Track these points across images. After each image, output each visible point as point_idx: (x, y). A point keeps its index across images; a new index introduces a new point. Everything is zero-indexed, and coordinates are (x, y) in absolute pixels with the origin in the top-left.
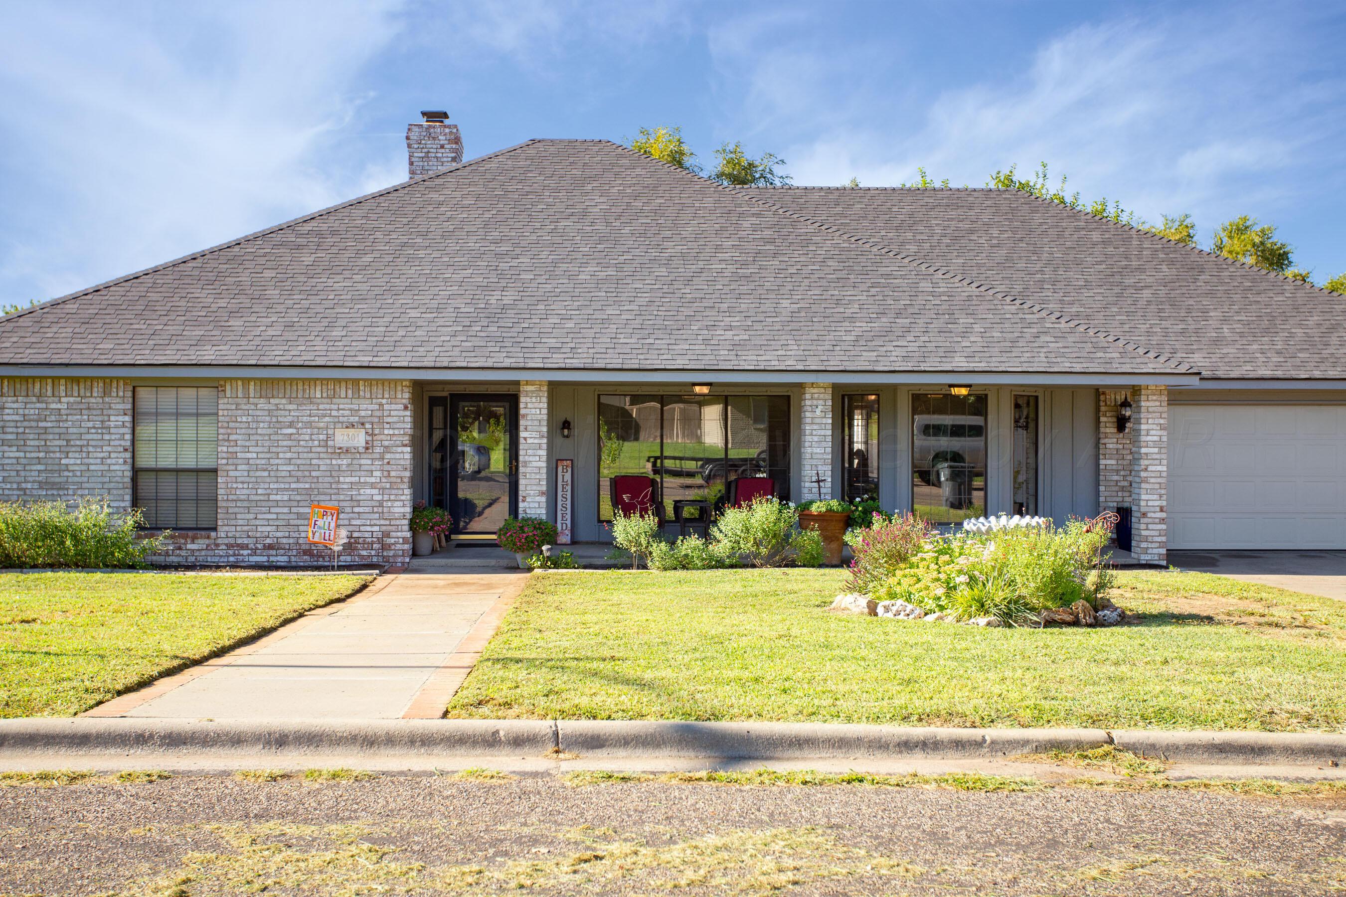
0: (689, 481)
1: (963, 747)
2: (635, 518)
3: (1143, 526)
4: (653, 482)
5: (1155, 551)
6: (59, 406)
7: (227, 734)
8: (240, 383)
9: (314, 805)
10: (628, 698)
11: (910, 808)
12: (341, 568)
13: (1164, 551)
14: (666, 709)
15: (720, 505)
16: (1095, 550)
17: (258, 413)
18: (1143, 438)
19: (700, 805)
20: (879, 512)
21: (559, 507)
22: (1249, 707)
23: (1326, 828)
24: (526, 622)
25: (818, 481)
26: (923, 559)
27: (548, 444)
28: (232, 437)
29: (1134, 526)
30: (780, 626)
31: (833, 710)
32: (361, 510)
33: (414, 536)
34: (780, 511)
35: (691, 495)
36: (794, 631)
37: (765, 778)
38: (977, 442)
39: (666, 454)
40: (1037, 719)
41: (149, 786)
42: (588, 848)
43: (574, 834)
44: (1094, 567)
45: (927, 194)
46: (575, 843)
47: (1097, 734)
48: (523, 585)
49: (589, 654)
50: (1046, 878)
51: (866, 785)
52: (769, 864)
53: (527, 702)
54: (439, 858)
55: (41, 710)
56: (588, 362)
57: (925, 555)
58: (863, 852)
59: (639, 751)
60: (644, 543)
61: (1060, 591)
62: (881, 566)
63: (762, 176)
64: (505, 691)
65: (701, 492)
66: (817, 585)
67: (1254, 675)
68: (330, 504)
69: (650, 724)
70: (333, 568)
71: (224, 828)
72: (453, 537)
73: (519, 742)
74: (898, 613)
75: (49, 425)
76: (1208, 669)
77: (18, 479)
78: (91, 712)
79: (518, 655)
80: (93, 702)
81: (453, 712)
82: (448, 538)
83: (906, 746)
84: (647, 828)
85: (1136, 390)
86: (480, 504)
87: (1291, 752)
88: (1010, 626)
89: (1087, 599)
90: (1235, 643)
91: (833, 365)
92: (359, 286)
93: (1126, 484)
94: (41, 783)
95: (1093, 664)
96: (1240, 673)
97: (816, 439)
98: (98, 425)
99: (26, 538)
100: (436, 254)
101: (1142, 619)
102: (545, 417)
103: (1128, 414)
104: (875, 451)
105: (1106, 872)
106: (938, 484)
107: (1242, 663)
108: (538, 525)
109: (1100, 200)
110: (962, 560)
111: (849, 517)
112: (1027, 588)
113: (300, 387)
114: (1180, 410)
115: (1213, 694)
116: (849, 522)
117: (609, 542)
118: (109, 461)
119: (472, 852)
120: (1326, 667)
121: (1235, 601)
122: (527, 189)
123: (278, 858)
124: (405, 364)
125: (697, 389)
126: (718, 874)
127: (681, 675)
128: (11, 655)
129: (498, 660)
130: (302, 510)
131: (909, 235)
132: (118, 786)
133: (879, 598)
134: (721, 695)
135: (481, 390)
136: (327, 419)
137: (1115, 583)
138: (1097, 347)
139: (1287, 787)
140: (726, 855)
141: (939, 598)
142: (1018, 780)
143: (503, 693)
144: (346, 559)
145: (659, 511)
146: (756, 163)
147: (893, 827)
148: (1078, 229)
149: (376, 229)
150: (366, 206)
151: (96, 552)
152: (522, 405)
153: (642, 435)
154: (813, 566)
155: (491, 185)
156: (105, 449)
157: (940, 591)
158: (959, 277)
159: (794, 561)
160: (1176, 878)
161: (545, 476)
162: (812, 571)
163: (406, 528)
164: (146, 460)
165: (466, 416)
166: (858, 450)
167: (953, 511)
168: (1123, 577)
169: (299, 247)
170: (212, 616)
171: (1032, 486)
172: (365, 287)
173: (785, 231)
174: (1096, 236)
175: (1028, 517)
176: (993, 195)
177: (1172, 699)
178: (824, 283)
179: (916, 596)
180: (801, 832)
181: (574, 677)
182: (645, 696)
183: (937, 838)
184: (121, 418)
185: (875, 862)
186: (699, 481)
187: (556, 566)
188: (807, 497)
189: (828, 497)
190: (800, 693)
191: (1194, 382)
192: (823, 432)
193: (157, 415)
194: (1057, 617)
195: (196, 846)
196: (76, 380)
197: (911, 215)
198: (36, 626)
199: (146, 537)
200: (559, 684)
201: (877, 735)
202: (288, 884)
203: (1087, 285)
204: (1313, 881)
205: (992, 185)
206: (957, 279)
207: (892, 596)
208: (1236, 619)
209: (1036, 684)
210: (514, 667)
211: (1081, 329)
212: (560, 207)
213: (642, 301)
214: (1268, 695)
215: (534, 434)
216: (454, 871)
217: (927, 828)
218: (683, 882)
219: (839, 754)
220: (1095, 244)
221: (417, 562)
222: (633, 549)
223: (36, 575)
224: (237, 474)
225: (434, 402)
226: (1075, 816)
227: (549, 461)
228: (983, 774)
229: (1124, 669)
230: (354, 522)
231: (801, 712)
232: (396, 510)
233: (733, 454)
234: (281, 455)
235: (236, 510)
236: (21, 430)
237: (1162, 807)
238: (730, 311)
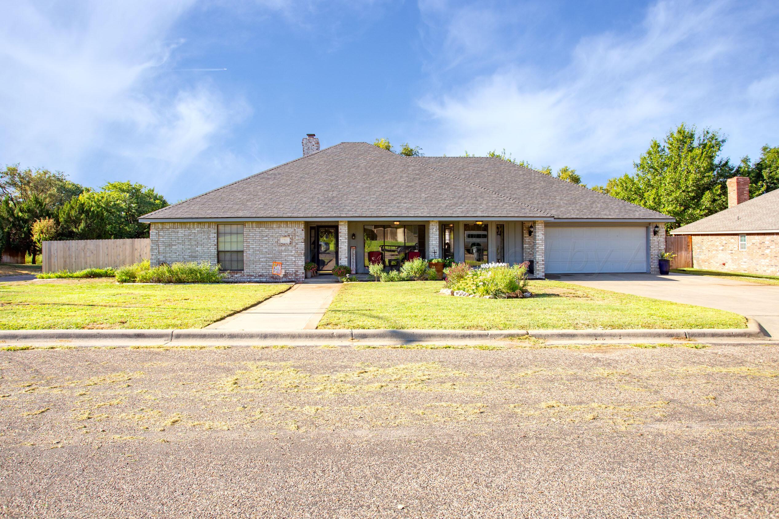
0: (393, 253)
1: (482, 336)
2: (376, 265)
3: (537, 266)
4: (382, 254)
5: (541, 274)
6: (195, 231)
7: (248, 334)
8: (250, 223)
9: (276, 356)
10: (375, 322)
11: (465, 356)
12: (283, 282)
13: (544, 274)
14: (387, 325)
15: (403, 261)
16: (522, 274)
17: (256, 232)
18: (537, 238)
19: (398, 355)
20: (454, 262)
21: (352, 262)
22: (570, 322)
23: (593, 358)
24: (342, 299)
25: (434, 253)
26: (468, 277)
27: (348, 241)
28: (248, 241)
29: (535, 266)
30: (423, 299)
31: (440, 326)
32: (289, 263)
33: (306, 272)
34: (422, 262)
35: (394, 258)
36: (428, 301)
37: (419, 347)
38: (484, 240)
39: (385, 244)
40: (505, 327)
41: (225, 350)
42: (363, 369)
43: (358, 365)
44: (522, 279)
45: (468, 159)
46: (359, 367)
47: (523, 332)
48: (340, 287)
49: (362, 309)
50: (508, 376)
51: (451, 349)
52: (420, 373)
53: (342, 324)
54: (316, 372)
55: (191, 327)
56: (360, 215)
57: (469, 276)
58: (450, 369)
59: (378, 339)
60: (379, 273)
61: (512, 287)
62: (455, 279)
63: (415, 153)
64: (336, 320)
65: (397, 257)
66: (435, 286)
67: (572, 312)
68: (279, 262)
69: (381, 330)
70: (280, 282)
71: (248, 363)
72: (318, 272)
73: (340, 336)
74: (461, 295)
75: (192, 237)
76: (558, 311)
77: (183, 255)
78: (206, 327)
79: (339, 309)
80: (207, 324)
81: (319, 327)
82: (316, 272)
83: (464, 336)
84: (381, 363)
85: (534, 222)
86: (326, 261)
87: (582, 336)
88: (496, 298)
89: (520, 289)
90: (566, 302)
91: (439, 214)
92: (287, 191)
93: (532, 253)
94: (192, 349)
95: (522, 310)
96: (567, 312)
97: (434, 239)
98: (207, 237)
99: (186, 273)
100: (312, 180)
101: (537, 296)
102: (347, 233)
103: (532, 230)
104: (453, 243)
105: (527, 374)
106: (472, 253)
107: (568, 309)
108: (345, 268)
109: (522, 161)
110: (481, 277)
111: (444, 264)
112: (501, 286)
113: (269, 224)
114: (548, 229)
115: (559, 318)
116: (445, 266)
117: (367, 273)
118: (210, 249)
119: (326, 370)
120: (593, 309)
121: (566, 289)
122: (340, 158)
123: (265, 372)
124: (302, 216)
125: (395, 223)
126: (404, 376)
127: (391, 315)
128: (181, 310)
129: (333, 311)
130: (270, 264)
131: (462, 172)
132: (215, 350)
133: (454, 290)
134: (404, 321)
135: (326, 224)
136: (278, 234)
137: (529, 284)
138: (522, 208)
139: (582, 347)
140: (406, 371)
141: (474, 290)
142: (499, 346)
143: (335, 321)
144: (284, 279)
145: (384, 263)
146: (413, 149)
147: (460, 361)
148: (515, 170)
149: (292, 172)
150: (290, 165)
151: (207, 278)
152: (339, 229)
153: (378, 238)
154: (433, 280)
155: (329, 157)
156: (209, 245)
157: (474, 288)
158: (478, 186)
159: (427, 278)
160: (548, 375)
161: (347, 252)
162: (433, 282)
163: (303, 269)
164: (221, 248)
165: (322, 233)
166: (447, 243)
167: (477, 262)
168: (531, 282)
169: (268, 179)
170: (243, 298)
171: (502, 254)
172: (289, 191)
173: (422, 171)
174: (521, 172)
175: (501, 263)
176: (488, 159)
177: (546, 320)
178: (435, 188)
179: (466, 289)
180: (430, 363)
181: (357, 316)
182: (380, 321)
183: (474, 365)
184: (214, 235)
185: (454, 372)
186: (396, 253)
187: (351, 281)
188: (431, 258)
189: (438, 258)
190: (429, 320)
191: (552, 219)
192: (436, 237)
193: (225, 233)
194: (511, 295)
195: (240, 368)
196: (200, 223)
197: (463, 166)
198: (188, 301)
199: (222, 273)
200: (352, 318)
201: (454, 333)
202: (268, 380)
203: (518, 188)
204: (589, 374)
205: (488, 156)
206: (477, 187)
207: (459, 289)
208: (566, 295)
209: (505, 316)
210: (338, 313)
211: (517, 202)
212: (351, 164)
213: (378, 194)
214: (576, 319)
215: (344, 238)
216: (320, 376)
217: (471, 362)
218: (393, 379)
219: (442, 339)
220: (521, 175)
221: (306, 280)
222: (376, 275)
223: (189, 285)
224: (250, 252)
225: (312, 228)
226: (517, 357)
227: (348, 247)
228: (488, 345)
229: (532, 311)
230: (287, 268)
231: (430, 326)
232: (300, 263)
233: (407, 244)
234: (263, 246)
235: (249, 264)
236: (183, 239)
237: (544, 354)
238: (406, 197)
